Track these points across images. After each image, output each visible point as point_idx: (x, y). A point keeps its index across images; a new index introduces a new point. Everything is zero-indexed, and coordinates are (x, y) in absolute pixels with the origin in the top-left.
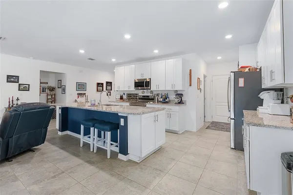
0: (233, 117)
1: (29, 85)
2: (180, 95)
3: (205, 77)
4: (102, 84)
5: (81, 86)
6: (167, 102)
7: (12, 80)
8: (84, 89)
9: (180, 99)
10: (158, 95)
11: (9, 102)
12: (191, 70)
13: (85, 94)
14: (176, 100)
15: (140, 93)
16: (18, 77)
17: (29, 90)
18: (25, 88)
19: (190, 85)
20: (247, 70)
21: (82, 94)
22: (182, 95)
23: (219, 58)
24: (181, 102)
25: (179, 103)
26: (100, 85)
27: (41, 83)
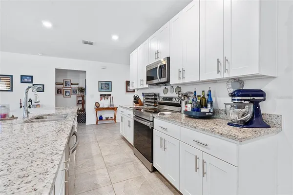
1: (43, 85)
2: (250, 94)
5: (105, 86)
6: (205, 117)
7: (26, 80)
8: (108, 89)
11: (21, 104)
13: (110, 95)
16: (32, 77)
17: (43, 91)
18: (39, 89)
21: (105, 95)
22: (261, 94)
25: (248, 124)
27: (56, 84)
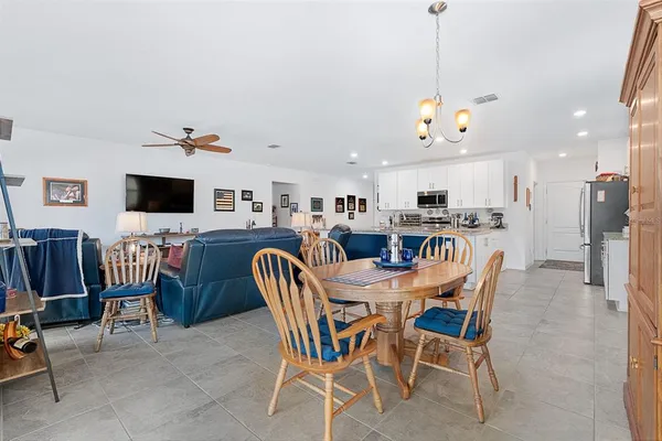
0: (588, 241)
1: (261, 203)
2: (498, 216)
3: (535, 184)
4: (343, 199)
5: (317, 204)
6: (476, 226)
7: (247, 196)
8: (320, 208)
9: (498, 220)
10: (459, 216)
12: (516, 177)
13: (321, 216)
14: (493, 223)
15: (425, 213)
16: (251, 192)
17: (262, 211)
18: (258, 208)
19: (516, 200)
20: (610, 179)
22: (501, 215)
23: (563, 155)
24: (500, 226)
25: (498, 227)
26: (339, 201)
